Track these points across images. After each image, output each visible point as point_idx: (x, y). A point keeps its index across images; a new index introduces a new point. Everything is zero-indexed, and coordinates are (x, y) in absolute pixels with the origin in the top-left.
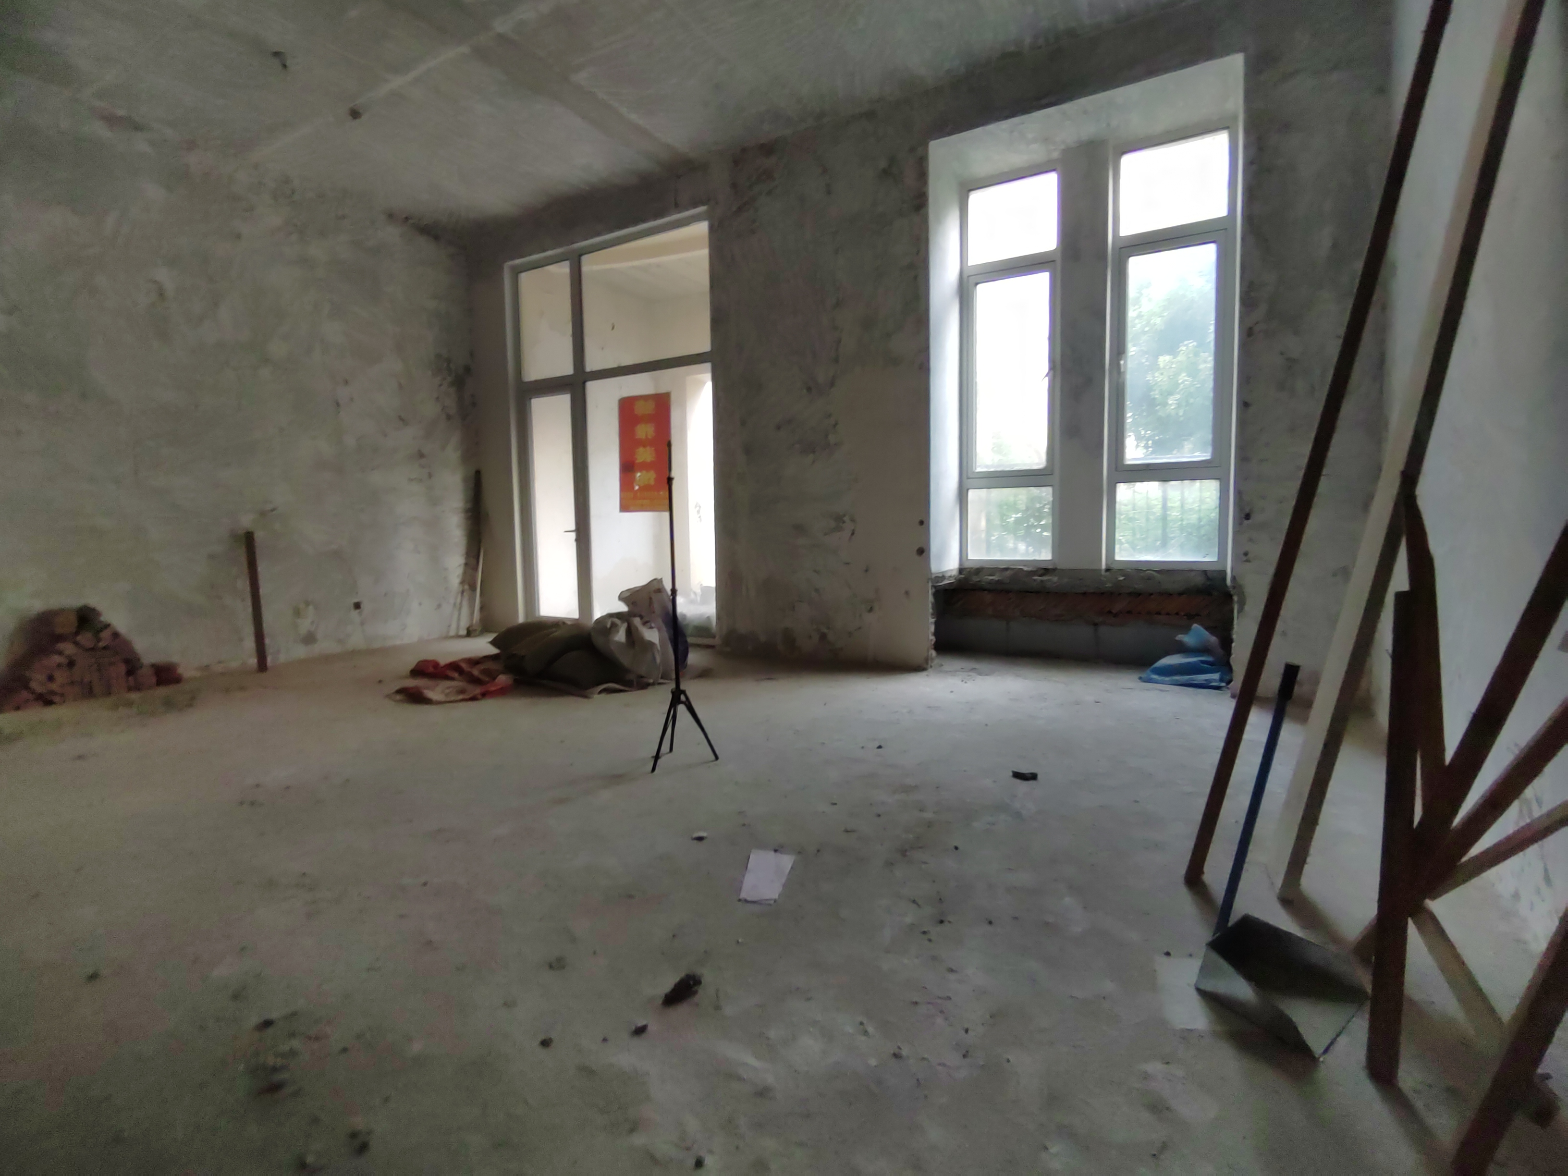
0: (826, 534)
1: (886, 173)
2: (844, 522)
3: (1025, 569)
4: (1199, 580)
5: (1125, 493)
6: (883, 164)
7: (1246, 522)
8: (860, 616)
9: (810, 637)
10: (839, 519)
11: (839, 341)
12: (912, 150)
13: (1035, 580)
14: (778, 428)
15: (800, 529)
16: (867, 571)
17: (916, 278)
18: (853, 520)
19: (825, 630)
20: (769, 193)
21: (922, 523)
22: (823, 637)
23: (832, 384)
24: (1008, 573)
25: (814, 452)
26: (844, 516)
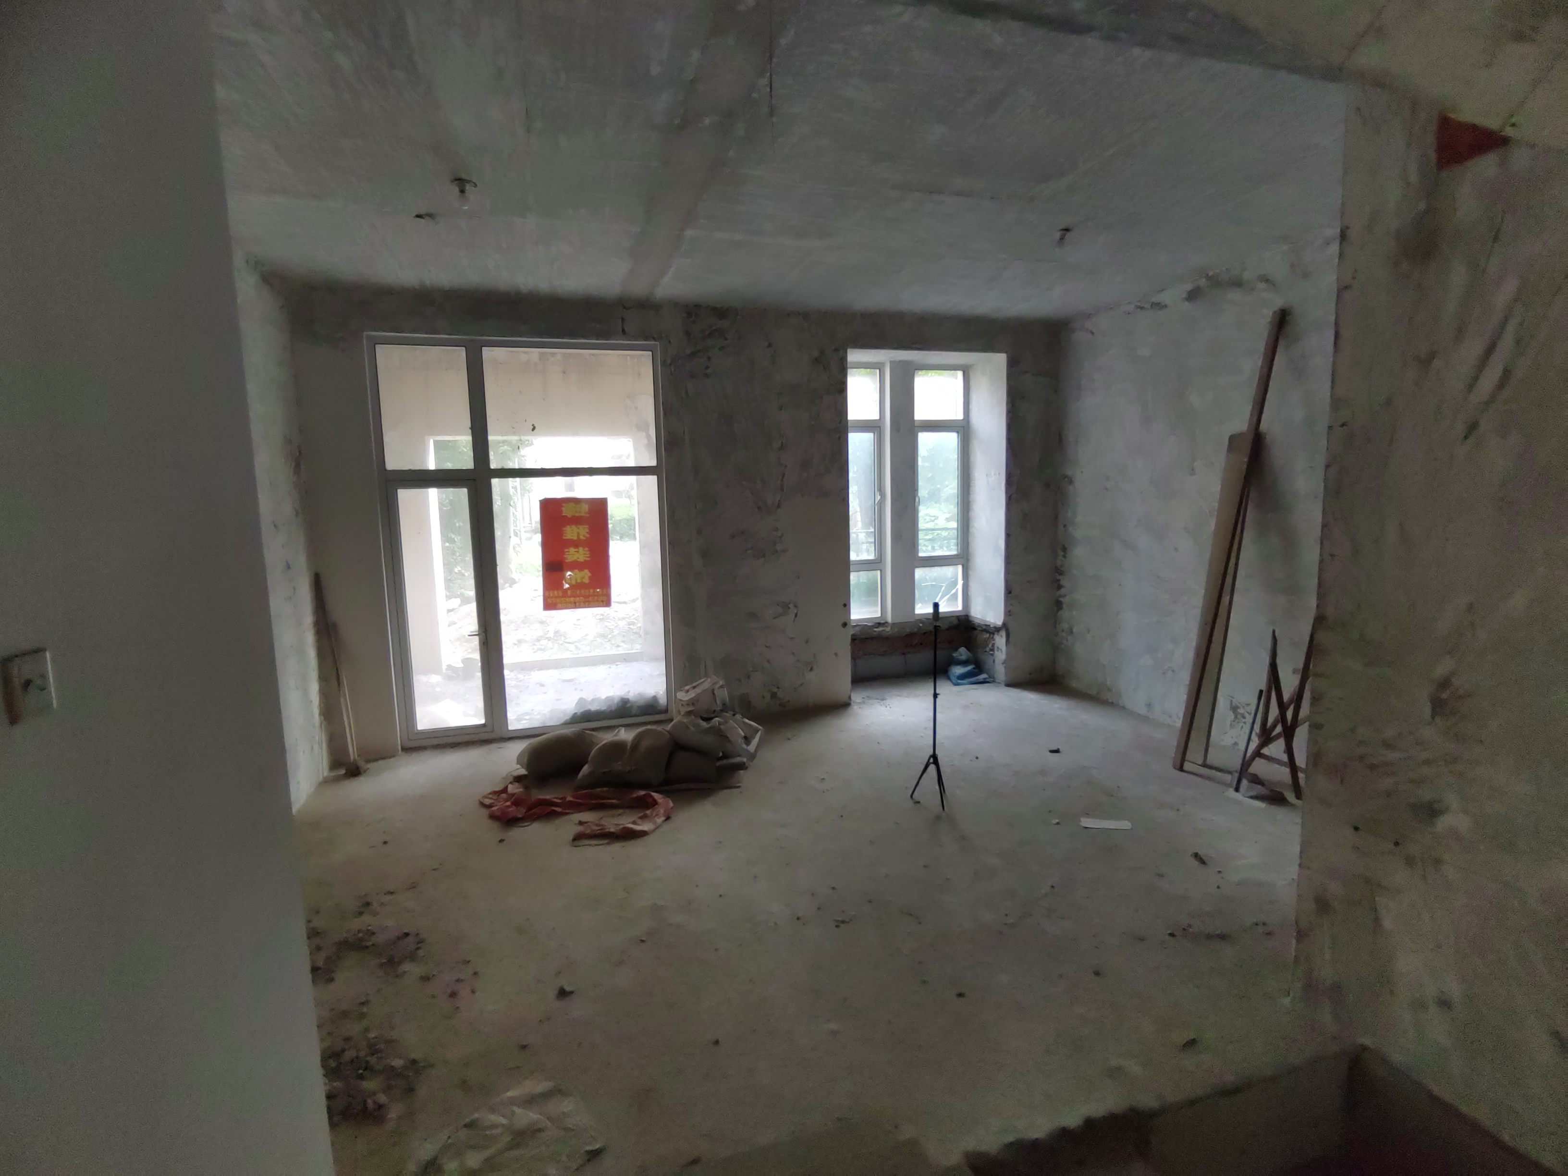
0: (775, 618)
1: (817, 361)
2: (789, 608)
3: (869, 624)
4: (955, 622)
5: (919, 573)
6: (816, 354)
7: (1009, 595)
8: (803, 674)
9: (764, 697)
10: (786, 606)
11: (783, 475)
12: (836, 350)
13: (875, 631)
14: (733, 537)
15: (753, 616)
16: (807, 642)
17: (839, 438)
18: (796, 606)
19: (775, 690)
20: (722, 349)
21: (845, 605)
22: (774, 695)
23: (779, 506)
24: (857, 628)
25: (764, 556)
26: (790, 603)
